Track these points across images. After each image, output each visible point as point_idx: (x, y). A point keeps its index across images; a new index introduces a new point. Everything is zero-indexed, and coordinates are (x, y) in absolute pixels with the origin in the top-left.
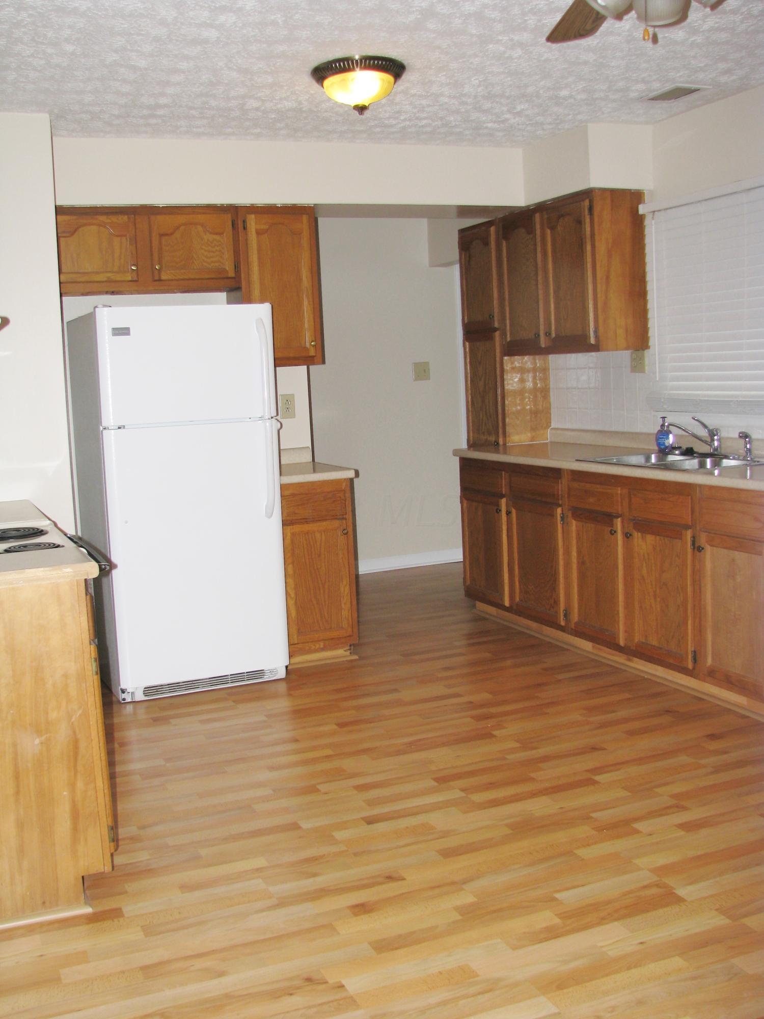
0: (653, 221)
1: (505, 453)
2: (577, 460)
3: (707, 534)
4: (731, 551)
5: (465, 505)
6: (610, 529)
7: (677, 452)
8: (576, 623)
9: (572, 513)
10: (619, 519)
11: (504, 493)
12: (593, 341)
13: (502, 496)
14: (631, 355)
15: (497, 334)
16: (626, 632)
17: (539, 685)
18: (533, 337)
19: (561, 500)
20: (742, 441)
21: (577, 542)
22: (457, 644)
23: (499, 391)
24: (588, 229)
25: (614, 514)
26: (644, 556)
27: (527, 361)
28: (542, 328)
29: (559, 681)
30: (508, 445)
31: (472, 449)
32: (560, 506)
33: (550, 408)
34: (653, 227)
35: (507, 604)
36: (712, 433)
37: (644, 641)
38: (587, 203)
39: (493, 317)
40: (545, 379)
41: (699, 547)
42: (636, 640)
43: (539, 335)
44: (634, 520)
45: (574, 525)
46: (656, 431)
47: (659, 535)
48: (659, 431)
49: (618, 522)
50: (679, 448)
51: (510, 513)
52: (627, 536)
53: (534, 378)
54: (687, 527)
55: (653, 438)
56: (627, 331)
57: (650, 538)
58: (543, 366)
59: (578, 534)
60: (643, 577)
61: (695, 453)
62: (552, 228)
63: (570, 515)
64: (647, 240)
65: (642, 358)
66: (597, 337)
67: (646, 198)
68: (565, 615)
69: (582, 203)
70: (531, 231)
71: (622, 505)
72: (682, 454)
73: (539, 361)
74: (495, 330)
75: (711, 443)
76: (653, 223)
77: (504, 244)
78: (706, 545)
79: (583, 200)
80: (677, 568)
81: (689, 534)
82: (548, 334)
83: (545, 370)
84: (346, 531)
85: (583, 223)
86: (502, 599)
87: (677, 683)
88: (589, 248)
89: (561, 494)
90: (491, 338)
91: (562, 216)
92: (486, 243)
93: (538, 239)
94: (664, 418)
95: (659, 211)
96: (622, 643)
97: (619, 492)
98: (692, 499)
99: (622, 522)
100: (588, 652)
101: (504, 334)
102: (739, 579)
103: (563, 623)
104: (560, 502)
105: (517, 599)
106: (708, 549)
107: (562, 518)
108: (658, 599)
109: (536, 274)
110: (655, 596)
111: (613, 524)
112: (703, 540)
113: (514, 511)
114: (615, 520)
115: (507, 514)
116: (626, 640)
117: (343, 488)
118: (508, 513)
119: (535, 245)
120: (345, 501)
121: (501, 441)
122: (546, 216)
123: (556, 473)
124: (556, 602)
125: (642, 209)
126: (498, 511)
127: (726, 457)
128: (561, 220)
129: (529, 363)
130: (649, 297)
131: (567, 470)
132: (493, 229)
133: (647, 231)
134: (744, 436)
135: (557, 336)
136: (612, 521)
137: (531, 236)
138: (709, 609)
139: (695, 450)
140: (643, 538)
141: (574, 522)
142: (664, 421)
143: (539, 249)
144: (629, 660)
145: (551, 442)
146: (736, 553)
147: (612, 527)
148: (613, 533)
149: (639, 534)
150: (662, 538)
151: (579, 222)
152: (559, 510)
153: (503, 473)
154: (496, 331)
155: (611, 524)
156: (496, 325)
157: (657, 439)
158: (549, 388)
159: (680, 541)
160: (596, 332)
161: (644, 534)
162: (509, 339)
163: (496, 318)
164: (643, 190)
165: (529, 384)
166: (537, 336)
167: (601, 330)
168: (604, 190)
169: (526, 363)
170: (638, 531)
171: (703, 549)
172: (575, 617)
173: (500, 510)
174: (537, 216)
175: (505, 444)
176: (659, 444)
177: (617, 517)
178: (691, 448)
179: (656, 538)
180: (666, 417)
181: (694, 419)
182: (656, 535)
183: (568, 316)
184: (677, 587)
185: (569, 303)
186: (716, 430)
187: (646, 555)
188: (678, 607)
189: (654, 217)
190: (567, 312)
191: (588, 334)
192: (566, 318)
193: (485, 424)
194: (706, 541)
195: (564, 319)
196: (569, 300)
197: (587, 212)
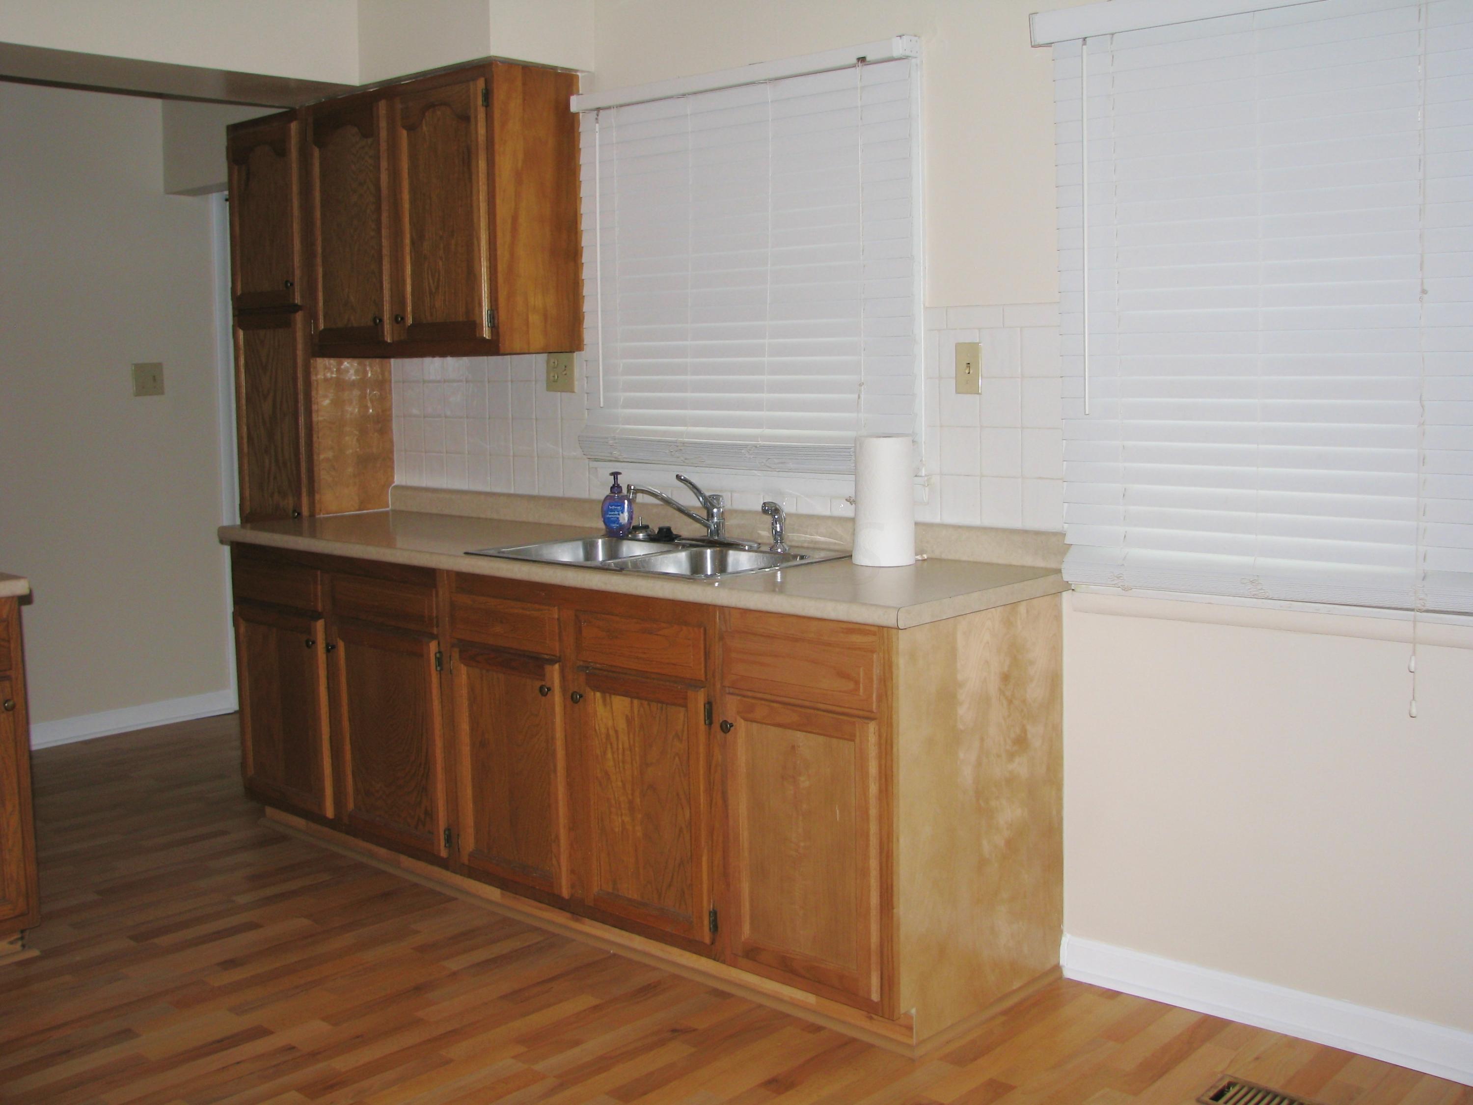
0: (597, 125)
1: (313, 534)
2: (466, 553)
3: (739, 698)
4: (788, 732)
5: (242, 630)
6: (538, 684)
7: (641, 536)
8: (471, 855)
9: (460, 652)
10: (557, 666)
11: (320, 609)
12: (486, 334)
13: (317, 616)
14: (548, 362)
15: (299, 317)
16: (573, 872)
17: (419, 989)
18: (371, 323)
19: (437, 627)
20: (768, 519)
21: (471, 706)
22: (241, 899)
23: (302, 420)
24: (482, 131)
25: (546, 657)
26: (608, 736)
27: (350, 368)
28: (387, 307)
29: (454, 975)
30: (318, 516)
31: (249, 525)
32: (433, 637)
33: (392, 452)
34: (597, 134)
35: (330, 813)
36: (709, 503)
37: (610, 890)
38: (481, 83)
39: (292, 284)
40: (384, 398)
41: (725, 722)
42: (595, 890)
43: (381, 320)
44: (587, 668)
45: (463, 674)
46: (602, 497)
47: (638, 698)
48: (607, 496)
49: (554, 673)
50: (645, 528)
51: (333, 647)
52: (575, 699)
53: (363, 397)
54: (696, 684)
55: (598, 508)
56: (545, 317)
57: (620, 703)
58: (380, 377)
59: (472, 689)
60: (607, 773)
61: (678, 537)
62: (411, 128)
63: (456, 655)
64: (584, 159)
65: (568, 368)
66: (494, 327)
67: (582, 85)
68: (448, 839)
69: (471, 83)
70: (369, 131)
71: (561, 640)
72: (652, 539)
73: (372, 368)
74: (296, 308)
75: (708, 520)
76: (597, 130)
77: (316, 152)
78: (738, 718)
79: (474, 79)
80: (677, 759)
81: (699, 699)
82: (398, 319)
83: (383, 384)
84: (11, 703)
85: (473, 120)
86: (321, 804)
87: (676, 966)
88: (482, 165)
89: (437, 617)
90: (288, 324)
91: (432, 106)
92: (281, 151)
93: (383, 146)
94: (615, 475)
95: (609, 108)
96: (565, 893)
97: (556, 616)
98: (705, 630)
99: (562, 671)
100: (495, 904)
101: (312, 316)
102: (804, 782)
103: (444, 853)
104: (435, 631)
105: (351, 806)
106: (741, 726)
107: (439, 662)
108: (639, 815)
109: (378, 209)
110: (632, 808)
111: (544, 675)
112: (730, 709)
113: (341, 645)
114: (548, 668)
115: (328, 651)
116: (573, 886)
117: (5, 616)
118: (330, 649)
119: (377, 158)
120: (9, 641)
121: (305, 511)
122: (399, 106)
123: (428, 577)
124: (430, 814)
125: (575, 104)
126: (311, 643)
127: (736, 546)
128: (429, 113)
129: (352, 371)
130: (585, 258)
131: (448, 572)
132: (294, 126)
133: (584, 143)
134: (771, 510)
135: (416, 324)
136: (542, 669)
137: (370, 140)
138: (745, 835)
139: (675, 532)
140: (604, 702)
141: (464, 669)
142: (616, 479)
143: (384, 164)
145: (394, 511)
146: (799, 734)
147: (543, 680)
148: (545, 691)
149: (598, 694)
150: (645, 703)
151: (465, 118)
152: (433, 646)
153: (319, 573)
154: (297, 311)
155: (541, 675)
156: (298, 301)
157: (604, 514)
158: (390, 416)
159: (682, 709)
160: (493, 317)
161: (607, 695)
162: (322, 327)
163: (297, 288)
164: (576, 71)
165: (352, 410)
166: (378, 321)
167: (502, 315)
168: (511, 65)
169: (347, 371)
170: (596, 688)
171: (731, 725)
172: (468, 842)
173: (314, 642)
174: (382, 107)
175: (312, 515)
176: (607, 521)
177: (552, 662)
178: (669, 530)
179: (632, 703)
180: (620, 473)
181: (678, 477)
182: (632, 697)
183: (437, 288)
184: (678, 795)
185: (441, 263)
186: (717, 497)
187: (612, 732)
188: (681, 830)
189: (597, 119)
190: (436, 280)
191: (478, 322)
192: (434, 290)
193: (275, 478)
194: (738, 713)
195: (431, 293)
196: (441, 258)
197: (480, 101)
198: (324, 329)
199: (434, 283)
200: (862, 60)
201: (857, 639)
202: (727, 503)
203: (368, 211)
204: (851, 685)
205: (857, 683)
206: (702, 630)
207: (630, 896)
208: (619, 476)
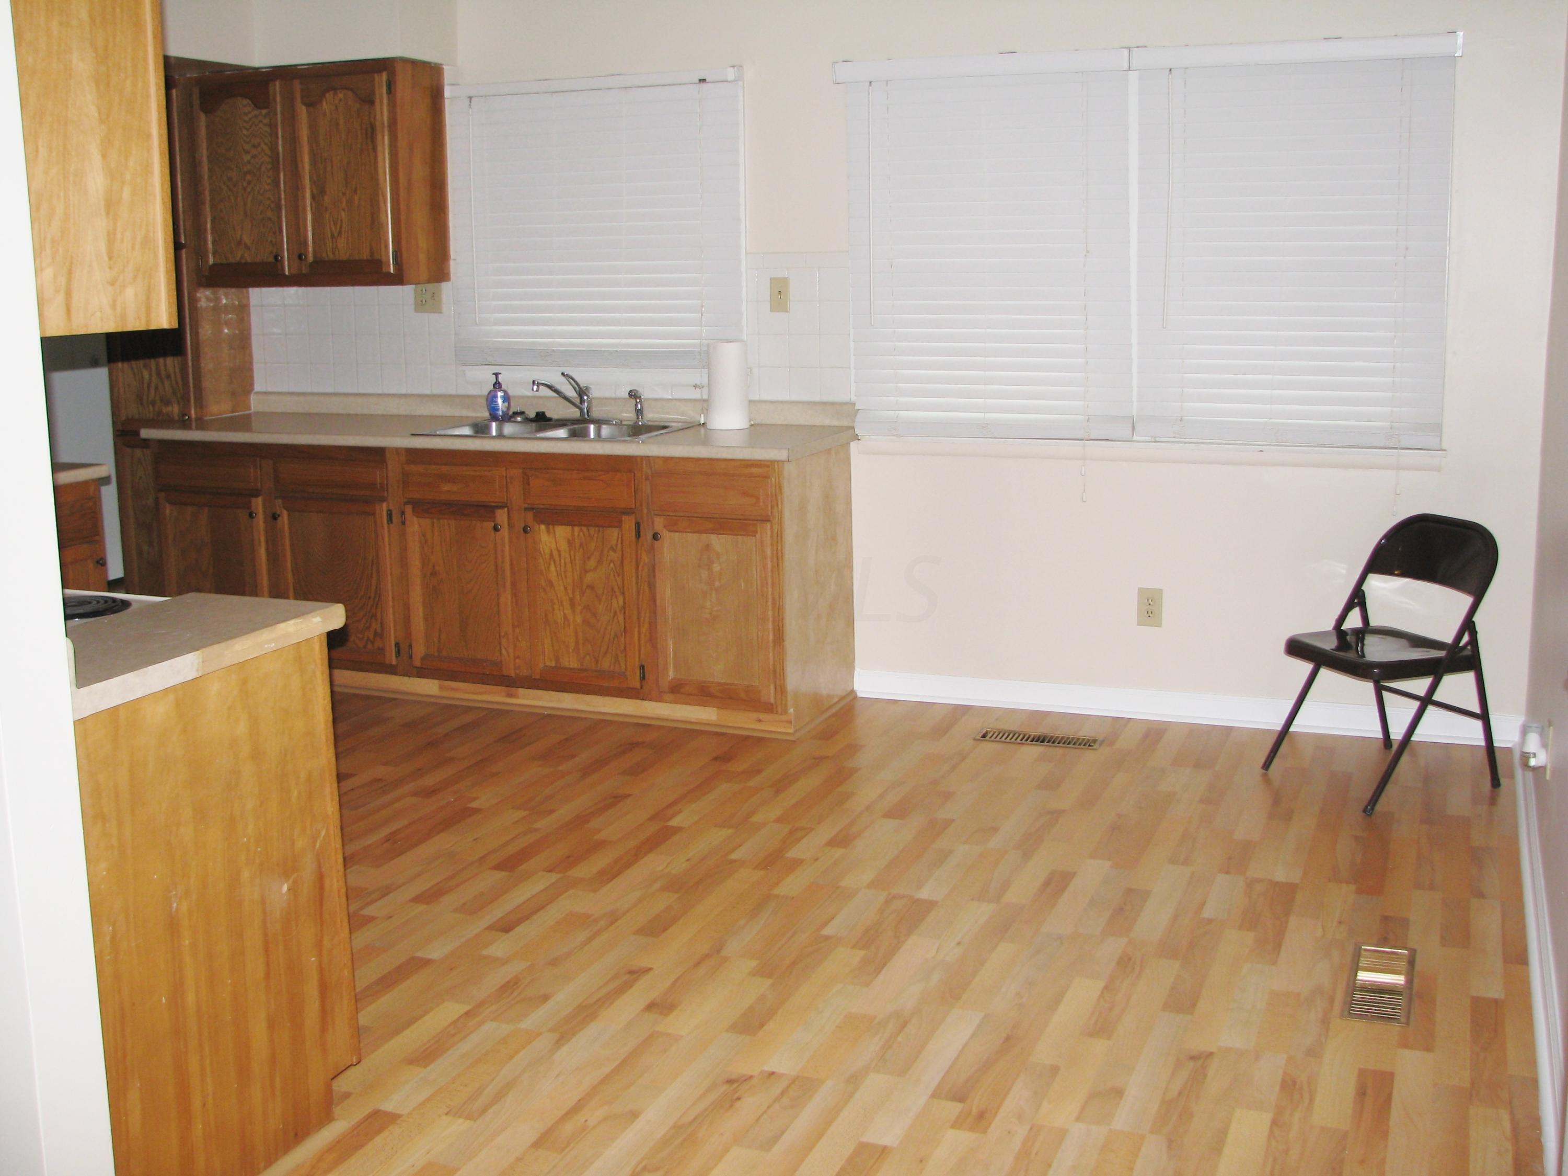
0: (472, 110)
2: (413, 435)
3: (665, 517)
4: (704, 536)
6: (493, 524)
7: (519, 419)
8: (425, 664)
9: (412, 508)
10: (504, 510)
11: (258, 489)
12: (391, 270)
13: (256, 493)
14: (415, 290)
16: (520, 657)
18: (271, 259)
19: (388, 491)
21: (421, 548)
23: (189, 340)
24: (387, 113)
25: (496, 504)
26: (551, 555)
27: (221, 295)
28: (286, 248)
30: (203, 417)
32: (385, 499)
33: (249, 364)
34: (471, 117)
36: (582, 392)
37: (554, 665)
38: (384, 76)
40: (241, 321)
41: (653, 534)
42: (540, 667)
43: (280, 258)
44: (534, 509)
45: (415, 524)
46: (488, 391)
47: (580, 525)
48: (491, 390)
49: (502, 515)
50: (522, 413)
51: (275, 515)
52: (525, 531)
54: (628, 512)
55: (484, 402)
56: (428, 256)
57: (562, 532)
58: (236, 303)
59: (421, 536)
60: (550, 582)
61: (550, 420)
62: (311, 105)
63: (407, 511)
65: (437, 294)
66: (398, 264)
67: (448, 76)
68: (399, 650)
69: (372, 76)
70: (263, 103)
71: (508, 491)
72: (528, 421)
75: (580, 405)
76: (470, 113)
77: (202, 117)
78: (665, 530)
79: (378, 72)
81: (629, 523)
82: (298, 257)
83: (240, 309)
87: (600, 713)
88: (385, 139)
89: (387, 484)
91: (332, 89)
93: (281, 117)
94: (496, 375)
95: (479, 96)
96: (512, 674)
97: (504, 474)
99: (509, 513)
100: (435, 697)
101: (199, 254)
102: (716, 568)
103: (394, 661)
104: (385, 495)
106: (665, 534)
107: (391, 518)
108: (579, 608)
109: (275, 168)
110: (573, 604)
111: (496, 518)
112: (656, 525)
113: (284, 514)
114: (496, 512)
115: (272, 520)
116: (518, 668)
118: (271, 517)
119: (273, 126)
121: (194, 415)
122: (297, 86)
123: (377, 454)
124: (382, 635)
126: (247, 516)
128: (329, 96)
131: (396, 449)
134: (633, 395)
135: (319, 261)
136: (494, 513)
137: (264, 112)
138: (669, 609)
139: (548, 415)
140: (548, 532)
141: (416, 520)
142: (497, 377)
143: (281, 132)
144: (510, 695)
145: (256, 412)
146: (713, 537)
147: (493, 521)
148: (498, 529)
149: (543, 527)
150: (584, 529)
151: (368, 101)
152: (385, 507)
153: (257, 459)
155: (492, 518)
158: (250, 334)
159: (616, 530)
160: (396, 258)
161: (551, 527)
162: (210, 262)
164: (441, 64)
166: (277, 258)
167: (403, 259)
169: (220, 298)
170: (541, 522)
171: (658, 536)
172: (419, 650)
173: (251, 515)
174: (278, 85)
175: (200, 418)
176: (492, 410)
177: (500, 507)
178: (543, 413)
179: (573, 530)
180: (500, 374)
181: (563, 374)
182: (573, 525)
183: (340, 233)
184: (613, 589)
185: (343, 214)
186: (587, 388)
187: (555, 553)
188: (615, 613)
189: (470, 105)
190: (338, 227)
191: (384, 259)
192: (336, 235)
193: (156, 388)
194: (665, 527)
195: (333, 236)
196: (344, 210)
197: (385, 90)
198: (214, 265)
199: (336, 228)
200: (702, 81)
201: (755, 471)
202: (595, 393)
203: (263, 169)
204: (754, 500)
205: (758, 498)
206: (633, 474)
207: (571, 666)
208: (499, 376)
